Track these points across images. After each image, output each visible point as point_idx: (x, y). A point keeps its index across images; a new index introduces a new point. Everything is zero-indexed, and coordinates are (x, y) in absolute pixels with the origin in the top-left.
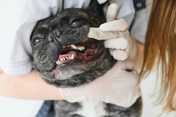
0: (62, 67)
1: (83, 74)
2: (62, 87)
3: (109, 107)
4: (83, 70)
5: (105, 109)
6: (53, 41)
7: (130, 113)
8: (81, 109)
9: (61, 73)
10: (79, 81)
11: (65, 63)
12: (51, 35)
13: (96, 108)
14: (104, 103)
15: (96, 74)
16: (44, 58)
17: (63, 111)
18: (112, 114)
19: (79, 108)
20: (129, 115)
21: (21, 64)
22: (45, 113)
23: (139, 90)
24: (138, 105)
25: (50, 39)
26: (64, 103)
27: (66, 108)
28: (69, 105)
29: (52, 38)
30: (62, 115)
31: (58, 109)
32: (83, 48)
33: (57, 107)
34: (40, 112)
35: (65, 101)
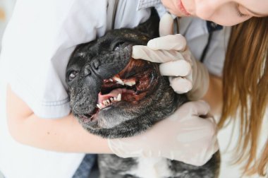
0: (105, 112)
1: (137, 118)
2: (110, 138)
3: (175, 165)
4: (134, 113)
5: (170, 167)
6: (90, 74)
7: (203, 173)
8: (137, 168)
9: (105, 121)
10: (133, 128)
11: (108, 106)
12: (87, 66)
13: (156, 166)
14: (168, 160)
15: (156, 115)
16: (80, 98)
17: (111, 169)
18: (178, 174)
19: (134, 166)
20: (202, 176)
21: (59, 103)
22: (85, 174)
23: (216, 143)
24: (214, 162)
25: (86, 72)
26: (112, 160)
27: (116, 166)
28: (120, 162)
29: (89, 70)
30: (110, 175)
31: (104, 168)
32: (134, 83)
33: (103, 164)
34: (79, 171)
35: (114, 156)
